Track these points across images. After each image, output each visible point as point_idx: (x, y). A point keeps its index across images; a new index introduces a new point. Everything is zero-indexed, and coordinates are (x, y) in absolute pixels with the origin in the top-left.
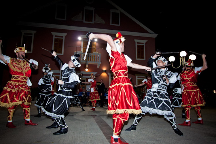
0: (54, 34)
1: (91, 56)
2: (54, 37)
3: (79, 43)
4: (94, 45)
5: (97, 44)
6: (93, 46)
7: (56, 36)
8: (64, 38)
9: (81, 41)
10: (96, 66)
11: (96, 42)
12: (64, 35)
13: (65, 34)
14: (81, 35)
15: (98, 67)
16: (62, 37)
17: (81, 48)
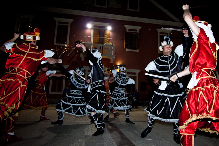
0: (58, 20)
1: (103, 48)
2: (57, 24)
3: (88, 31)
4: (106, 34)
5: (111, 34)
6: (106, 36)
7: (59, 22)
8: (69, 25)
9: (91, 29)
10: (109, 60)
11: (109, 31)
12: (70, 21)
13: (72, 20)
14: (91, 22)
15: (112, 62)
16: (68, 23)
17: (90, 37)
